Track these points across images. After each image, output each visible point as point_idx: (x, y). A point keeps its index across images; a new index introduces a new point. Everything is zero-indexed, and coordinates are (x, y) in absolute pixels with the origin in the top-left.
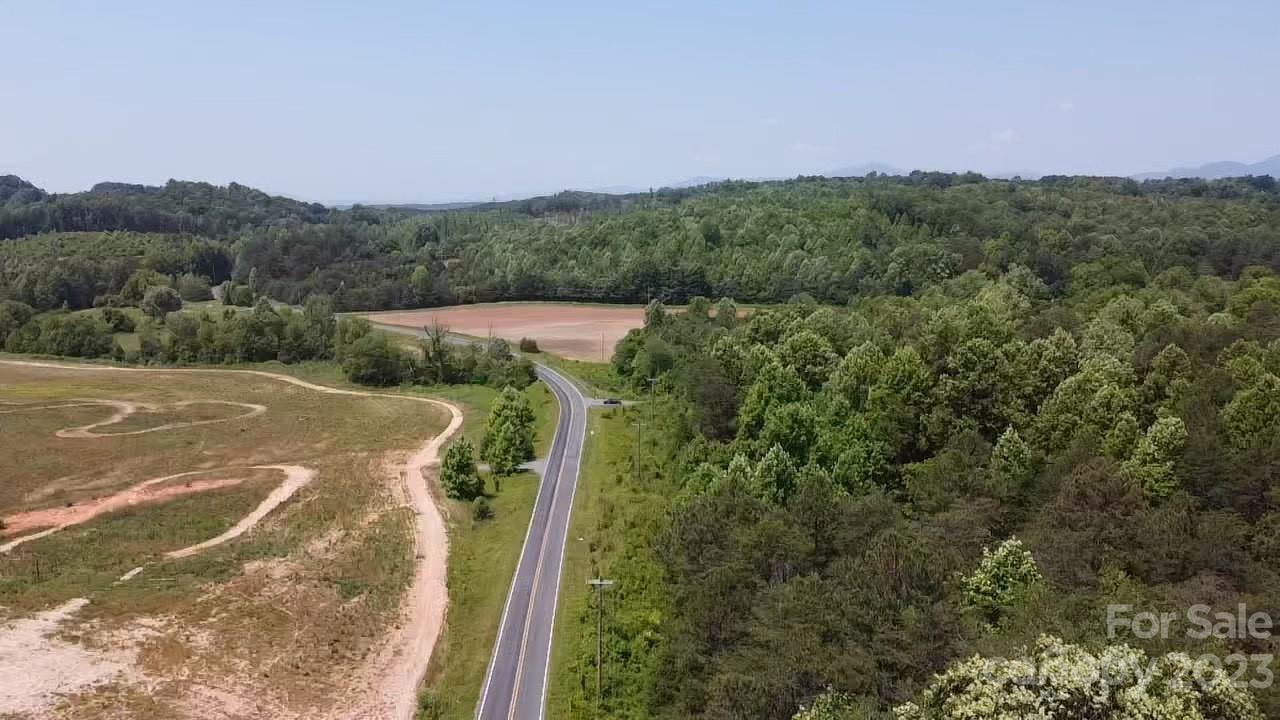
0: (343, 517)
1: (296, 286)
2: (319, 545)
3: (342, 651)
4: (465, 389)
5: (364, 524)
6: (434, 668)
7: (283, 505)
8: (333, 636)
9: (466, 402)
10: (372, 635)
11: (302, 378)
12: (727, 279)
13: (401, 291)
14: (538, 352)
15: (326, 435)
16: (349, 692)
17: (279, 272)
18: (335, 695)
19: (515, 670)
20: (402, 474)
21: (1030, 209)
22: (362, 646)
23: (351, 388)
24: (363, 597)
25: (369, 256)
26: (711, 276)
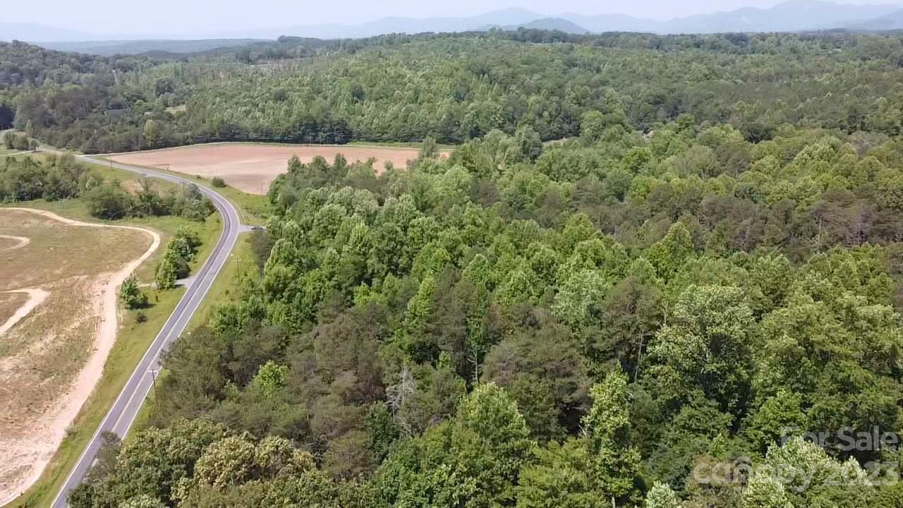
0: (58, 325)
1: (61, 134)
2: (38, 345)
3: (33, 409)
4: (166, 220)
5: (69, 329)
6: (81, 414)
7: (23, 320)
8: (29, 402)
9: (164, 231)
10: (51, 399)
11: (59, 214)
12: (362, 126)
13: (137, 137)
14: (225, 186)
15: (65, 262)
16: (34, 430)
17: (50, 123)
18: (26, 432)
19: (121, 412)
20: (103, 292)
21: (576, 66)
22: (45, 406)
23: (90, 221)
24: (53, 378)
25: (119, 106)
26: (352, 125)
